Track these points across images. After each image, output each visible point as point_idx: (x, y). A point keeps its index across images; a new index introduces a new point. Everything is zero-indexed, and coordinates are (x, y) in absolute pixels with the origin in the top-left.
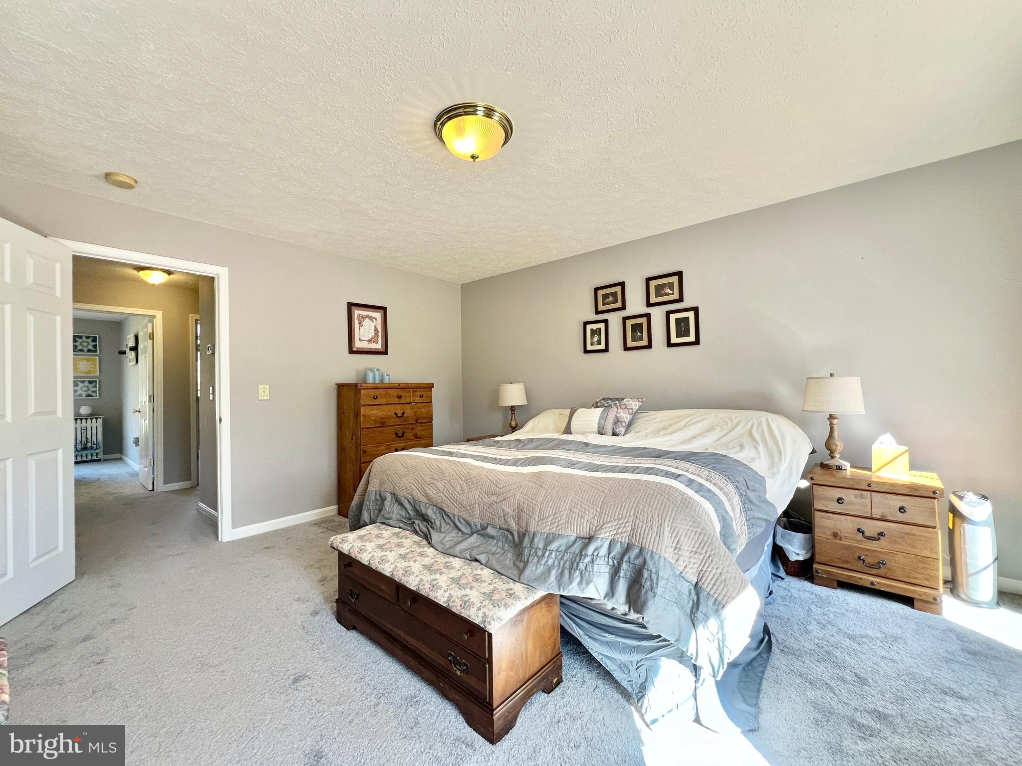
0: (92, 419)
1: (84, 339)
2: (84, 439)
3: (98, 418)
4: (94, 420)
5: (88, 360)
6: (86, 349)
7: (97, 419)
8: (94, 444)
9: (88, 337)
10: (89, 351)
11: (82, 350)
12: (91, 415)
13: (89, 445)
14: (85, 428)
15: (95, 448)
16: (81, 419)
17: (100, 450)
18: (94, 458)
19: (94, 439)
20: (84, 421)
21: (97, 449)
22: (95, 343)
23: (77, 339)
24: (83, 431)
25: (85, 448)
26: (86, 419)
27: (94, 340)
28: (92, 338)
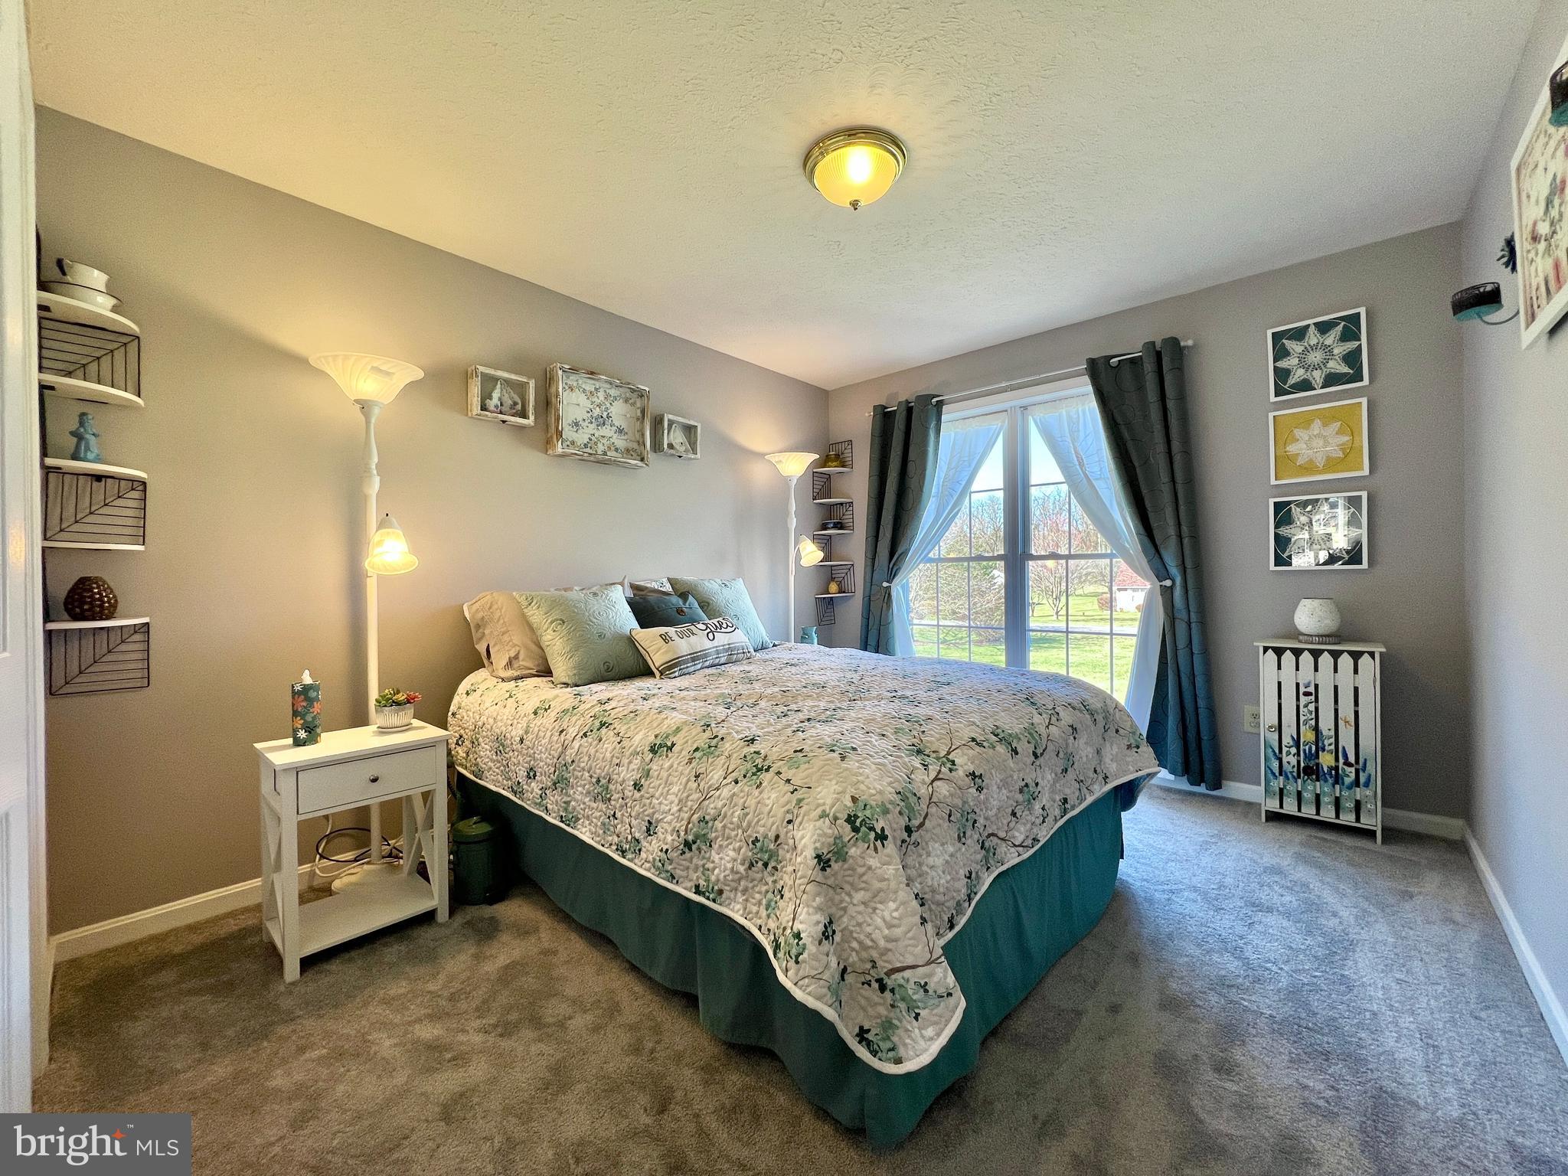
0: (1336, 655)
1: (1313, 337)
2: (1308, 735)
3: (1361, 653)
4: (1346, 661)
5: (1327, 418)
6: (1318, 377)
7: (1356, 656)
8: (1347, 764)
9: (1324, 328)
10: (1331, 380)
11: (1305, 385)
12: (1336, 637)
13: (1326, 760)
14: (1312, 689)
15: (1348, 781)
16: (1297, 653)
17: (1371, 795)
18: (1348, 818)
19: (1347, 740)
20: (1306, 658)
21: (1357, 782)
22: (1354, 345)
23: (1288, 344)
24: (1303, 700)
25: (1311, 771)
26: (1316, 654)
27: (1350, 328)
28: (1340, 328)
